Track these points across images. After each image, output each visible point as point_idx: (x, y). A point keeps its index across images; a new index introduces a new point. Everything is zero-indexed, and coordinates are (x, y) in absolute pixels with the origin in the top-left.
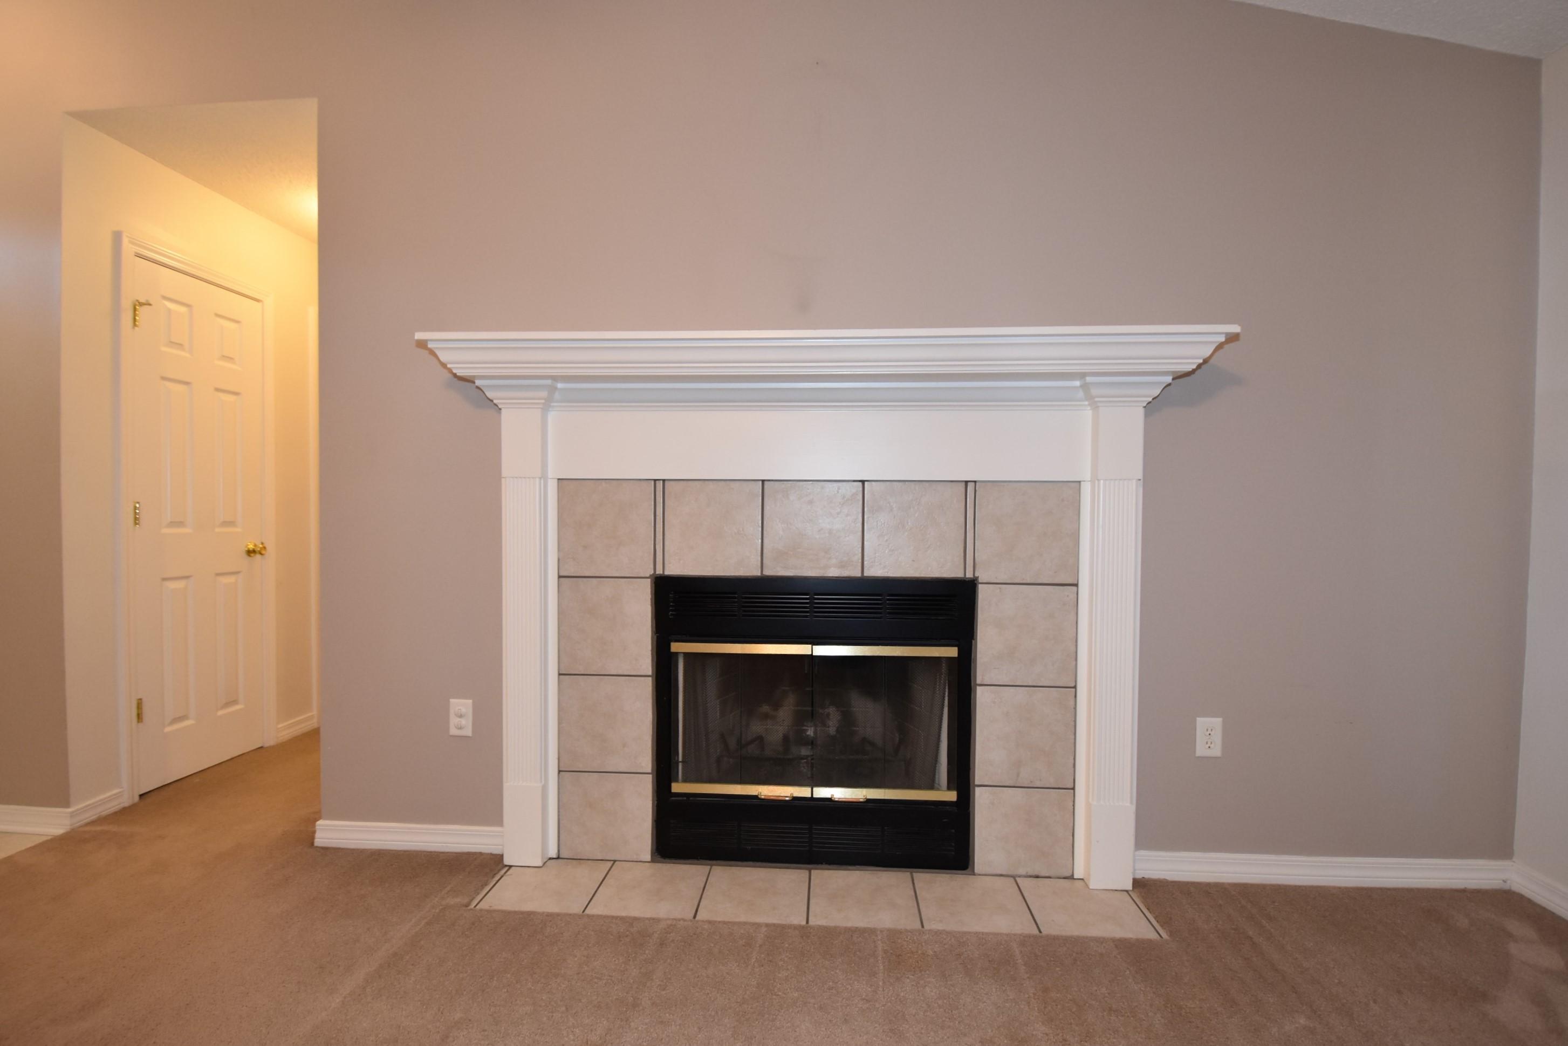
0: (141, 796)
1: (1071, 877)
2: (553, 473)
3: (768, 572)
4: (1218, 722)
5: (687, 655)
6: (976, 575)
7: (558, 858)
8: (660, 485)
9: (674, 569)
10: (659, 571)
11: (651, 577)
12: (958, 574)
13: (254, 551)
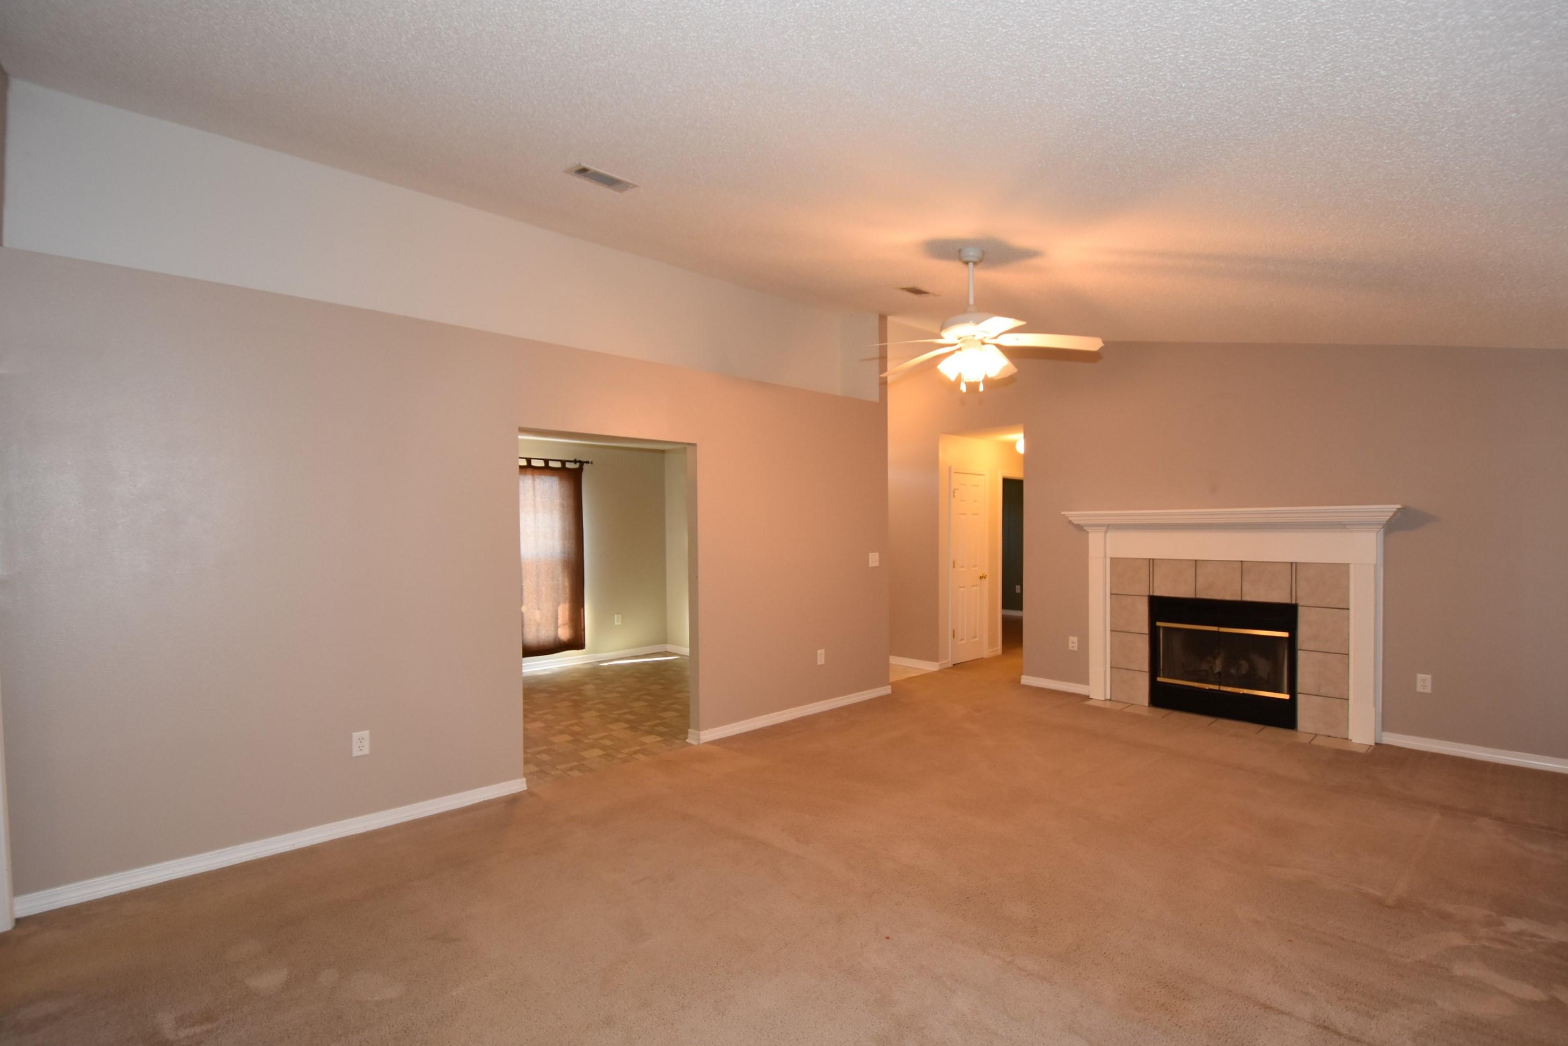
0: (954, 665)
1: (1347, 739)
2: (1109, 555)
3: (1200, 596)
4: (1429, 677)
5: (1164, 628)
6: (1297, 602)
7: (1110, 700)
8: (1151, 561)
9: (1158, 593)
10: (1151, 594)
11: (1148, 596)
12: (1288, 601)
13: (982, 577)
